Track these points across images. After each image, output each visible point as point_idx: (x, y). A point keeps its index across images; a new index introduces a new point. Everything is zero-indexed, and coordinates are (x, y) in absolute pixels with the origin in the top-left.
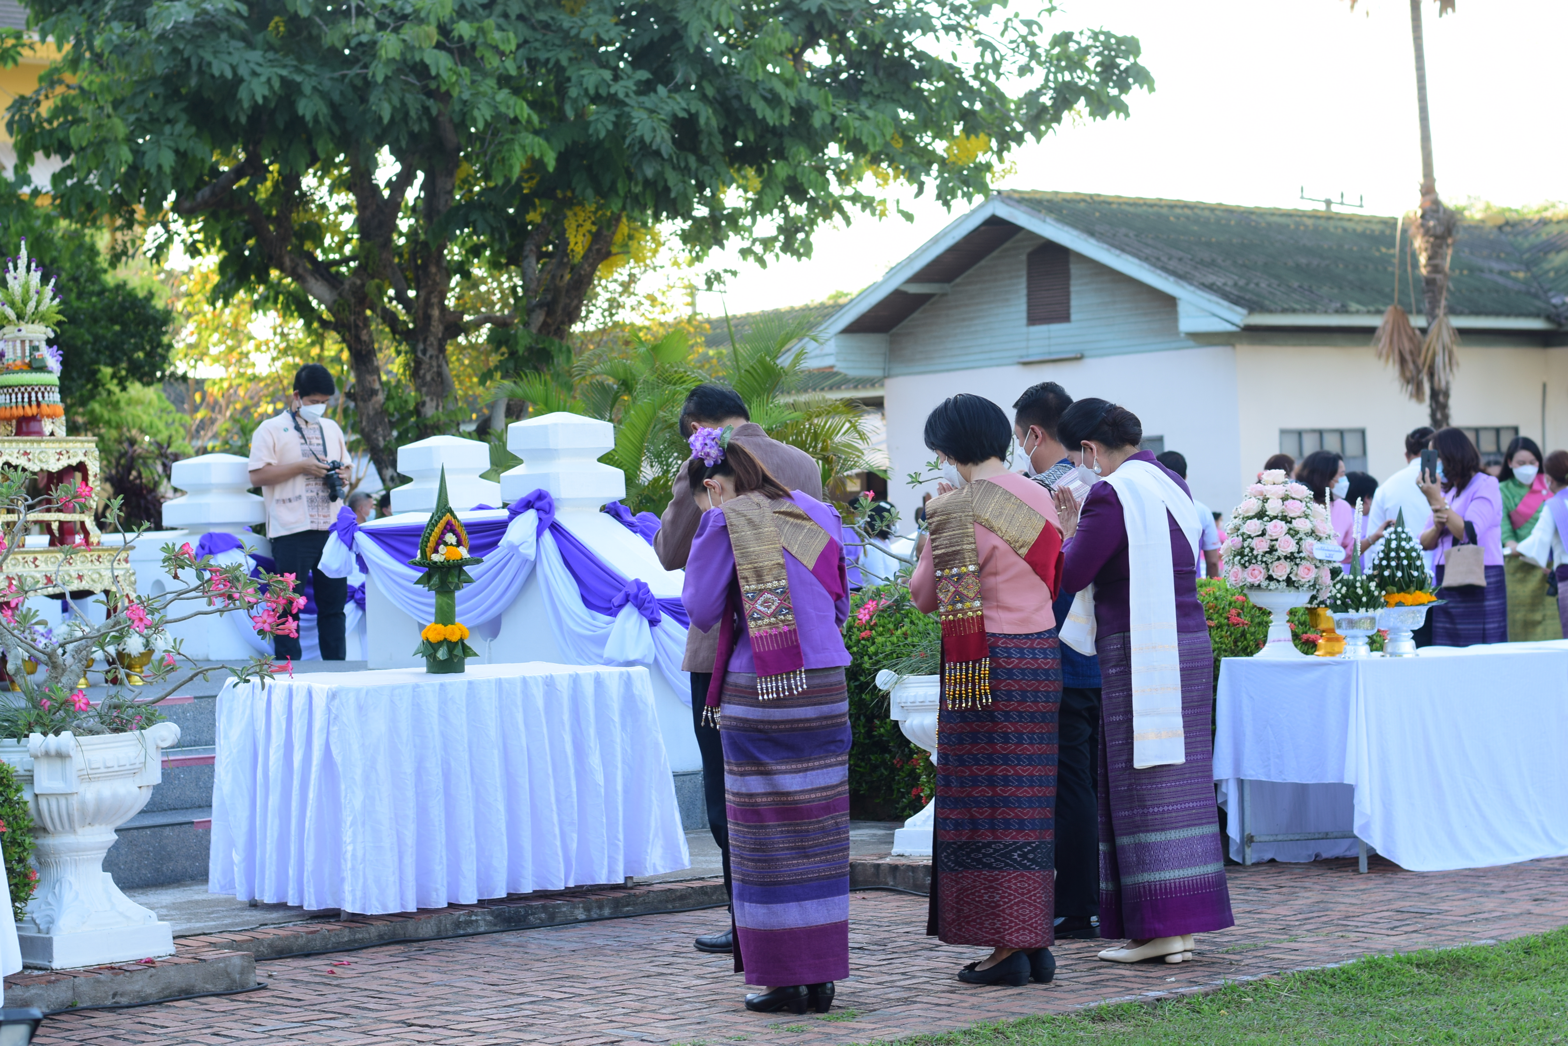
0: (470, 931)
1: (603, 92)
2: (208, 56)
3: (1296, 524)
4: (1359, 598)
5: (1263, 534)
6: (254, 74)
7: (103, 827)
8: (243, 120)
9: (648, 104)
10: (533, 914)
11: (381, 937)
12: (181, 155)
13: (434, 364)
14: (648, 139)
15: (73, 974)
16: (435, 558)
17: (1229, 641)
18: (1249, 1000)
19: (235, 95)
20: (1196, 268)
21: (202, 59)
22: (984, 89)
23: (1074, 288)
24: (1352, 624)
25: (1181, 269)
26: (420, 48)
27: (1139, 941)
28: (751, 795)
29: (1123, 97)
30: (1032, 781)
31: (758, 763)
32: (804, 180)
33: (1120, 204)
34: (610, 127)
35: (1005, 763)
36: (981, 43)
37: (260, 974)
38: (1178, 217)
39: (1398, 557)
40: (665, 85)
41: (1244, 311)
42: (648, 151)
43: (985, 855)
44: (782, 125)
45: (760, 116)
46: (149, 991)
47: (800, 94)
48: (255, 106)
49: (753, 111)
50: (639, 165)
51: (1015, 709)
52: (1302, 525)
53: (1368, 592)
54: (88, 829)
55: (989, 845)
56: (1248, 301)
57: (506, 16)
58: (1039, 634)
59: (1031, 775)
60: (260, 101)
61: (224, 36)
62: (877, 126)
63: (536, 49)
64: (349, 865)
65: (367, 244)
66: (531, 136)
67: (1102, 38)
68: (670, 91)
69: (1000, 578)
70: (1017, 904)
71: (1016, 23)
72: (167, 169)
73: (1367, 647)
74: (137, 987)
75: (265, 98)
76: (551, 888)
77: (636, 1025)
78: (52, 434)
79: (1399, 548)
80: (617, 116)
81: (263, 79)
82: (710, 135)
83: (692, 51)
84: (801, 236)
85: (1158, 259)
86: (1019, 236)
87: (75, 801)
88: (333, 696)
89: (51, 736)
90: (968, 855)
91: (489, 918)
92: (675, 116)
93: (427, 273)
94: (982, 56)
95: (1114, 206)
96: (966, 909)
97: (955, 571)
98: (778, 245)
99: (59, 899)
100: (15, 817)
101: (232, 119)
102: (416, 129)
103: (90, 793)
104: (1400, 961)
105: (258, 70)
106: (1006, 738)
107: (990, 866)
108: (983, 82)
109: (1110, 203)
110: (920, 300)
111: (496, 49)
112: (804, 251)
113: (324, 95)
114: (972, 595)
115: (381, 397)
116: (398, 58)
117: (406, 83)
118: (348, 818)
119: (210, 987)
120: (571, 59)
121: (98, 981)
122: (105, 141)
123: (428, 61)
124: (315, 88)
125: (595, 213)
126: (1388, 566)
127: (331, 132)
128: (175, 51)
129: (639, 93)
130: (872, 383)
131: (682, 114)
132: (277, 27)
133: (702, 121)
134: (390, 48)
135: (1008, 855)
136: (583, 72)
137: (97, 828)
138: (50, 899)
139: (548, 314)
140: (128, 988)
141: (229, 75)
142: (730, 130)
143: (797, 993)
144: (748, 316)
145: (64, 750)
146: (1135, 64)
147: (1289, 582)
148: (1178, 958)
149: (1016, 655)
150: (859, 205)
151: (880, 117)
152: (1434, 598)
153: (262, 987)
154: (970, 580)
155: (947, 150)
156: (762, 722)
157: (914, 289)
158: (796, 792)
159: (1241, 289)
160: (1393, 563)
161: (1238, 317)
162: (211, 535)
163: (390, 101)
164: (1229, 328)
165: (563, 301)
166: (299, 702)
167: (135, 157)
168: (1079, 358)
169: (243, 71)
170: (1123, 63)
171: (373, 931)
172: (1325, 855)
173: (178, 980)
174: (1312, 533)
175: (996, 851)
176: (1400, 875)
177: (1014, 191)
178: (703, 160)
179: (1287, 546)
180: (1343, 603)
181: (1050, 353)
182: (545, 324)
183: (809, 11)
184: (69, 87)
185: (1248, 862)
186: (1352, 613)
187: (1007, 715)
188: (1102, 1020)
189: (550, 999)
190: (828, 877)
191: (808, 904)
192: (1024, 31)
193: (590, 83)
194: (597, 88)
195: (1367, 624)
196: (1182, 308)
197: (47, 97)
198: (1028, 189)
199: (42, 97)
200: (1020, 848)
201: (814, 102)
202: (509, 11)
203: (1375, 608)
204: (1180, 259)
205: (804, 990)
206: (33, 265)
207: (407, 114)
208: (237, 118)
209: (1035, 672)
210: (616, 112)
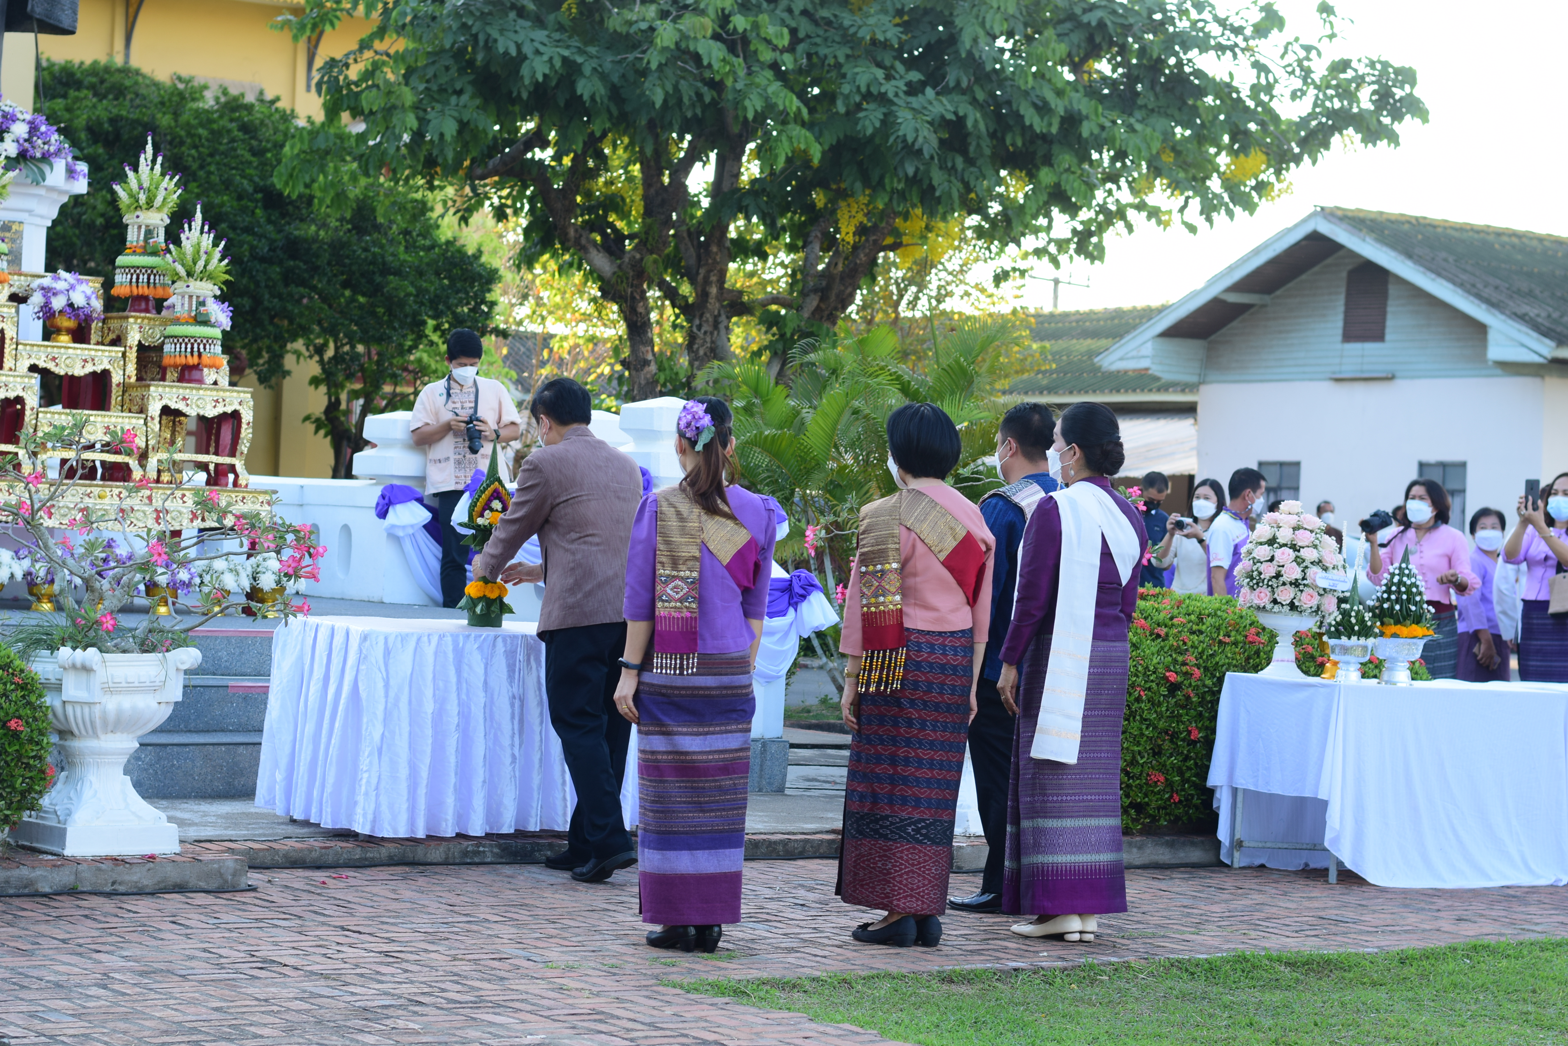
0: (476, 860)
1: (874, 90)
2: (495, 34)
3: (1304, 553)
4: (1352, 626)
5: (1272, 559)
6: (538, 52)
7: (125, 735)
8: (525, 95)
9: (915, 105)
10: (539, 851)
11: (391, 857)
12: (463, 126)
13: (708, 339)
14: (910, 139)
15: (76, 861)
16: (480, 521)
17: (1241, 658)
18: (1105, 978)
19: (518, 72)
20: (1511, 297)
21: (489, 35)
22: (1260, 109)
23: (1390, 309)
24: (1345, 650)
25: (1495, 297)
26: (695, 38)
27: (1043, 919)
28: (653, 753)
29: (1396, 126)
30: (932, 764)
31: (661, 724)
32: (1068, 188)
33: (1445, 228)
34: (878, 125)
35: (907, 746)
36: (1257, 65)
37: (254, 878)
38: (1503, 245)
39: (1399, 592)
40: (934, 88)
41: (1552, 344)
42: (911, 151)
43: (882, 827)
44: (1049, 132)
45: (1028, 123)
46: (145, 883)
47: (1071, 103)
48: (537, 84)
49: (1022, 117)
50: (902, 162)
51: (920, 698)
52: (1309, 554)
53: (1361, 621)
54: (110, 736)
55: (886, 818)
56: (1559, 334)
57: (790, 11)
58: (952, 633)
59: (932, 759)
60: (540, 79)
61: (512, 15)
62: (1145, 139)
63: (816, 44)
64: (363, 789)
65: (649, 221)
66: (798, 128)
67: (1378, 66)
68: (938, 94)
69: (918, 579)
70: (907, 873)
71: (1296, 47)
72: (448, 138)
73: (1359, 674)
74: (135, 878)
75: (545, 76)
76: (557, 829)
77: (536, 947)
78: (215, 383)
79: (1401, 583)
80: (885, 115)
81: (545, 58)
82: (979, 137)
83: (964, 55)
84: (1094, 240)
85: (1474, 286)
86: (1341, 253)
87: (97, 709)
88: (365, 638)
89: (79, 651)
90: (868, 824)
91: (496, 850)
92: (943, 117)
93: (708, 252)
94: (1258, 77)
95: (1439, 230)
96: (861, 874)
97: (879, 567)
98: (1073, 246)
99: (79, 795)
100: (35, 719)
101: (515, 94)
102: (689, 114)
103: (111, 704)
104: (1270, 959)
105: (542, 49)
106: (910, 723)
107: (885, 837)
108: (1259, 103)
109: (1435, 227)
110: (1239, 310)
111: (768, 42)
112: (1095, 255)
113: (603, 77)
114: (893, 590)
115: (653, 368)
116: (673, 46)
117: (684, 70)
118: (366, 750)
119: (203, 884)
120: (848, 56)
121: (99, 869)
122: (394, 107)
123: (701, 51)
124: (594, 69)
125: (867, 205)
126: (1388, 599)
127: (609, 111)
128: (464, 26)
129: (908, 93)
130: (1185, 387)
131: (950, 117)
132: (570, 9)
133: (970, 123)
134: (666, 36)
135: (903, 828)
136: (857, 70)
137: (118, 735)
138: (72, 794)
139: (822, 300)
140: (127, 878)
141: (513, 52)
142: (999, 135)
143: (686, 934)
144: (1092, 312)
145: (88, 664)
146: (1410, 95)
147: (1293, 606)
148: (1076, 937)
149: (926, 650)
150: (1144, 214)
151: (1149, 130)
152: (1431, 632)
153: (252, 889)
154: (892, 576)
155: (1228, 166)
156: (665, 687)
157: (1233, 298)
158: (694, 753)
159: (1555, 321)
160: (1393, 597)
161: (1546, 349)
162: (392, 486)
163: (663, 87)
164: (1537, 359)
165: (837, 287)
166: (339, 640)
167: (420, 125)
168: (1390, 378)
169: (527, 49)
170: (1398, 93)
171: (384, 852)
172: (1312, 865)
173: (173, 875)
174: (1318, 563)
175: (892, 823)
176: (1364, 889)
177: (1338, 208)
178: (970, 162)
179: (1293, 572)
180: (1337, 630)
181: (1362, 371)
182: (818, 309)
183: (1089, 23)
184: (376, 52)
185: (1236, 865)
186: (1344, 639)
187: (912, 702)
188: (952, 981)
189: (487, 920)
190: (721, 831)
191: (699, 854)
192: (1302, 54)
193: (863, 81)
194: (868, 86)
195: (1359, 651)
196: (1492, 336)
197: (356, 61)
198: (1353, 207)
199: (351, 61)
200: (914, 823)
201: (1084, 112)
202: (793, 6)
203: (1367, 636)
204: (1496, 288)
205: (692, 931)
206: (206, 228)
207: (680, 101)
208: (519, 93)
209: (943, 667)
210: (884, 110)
